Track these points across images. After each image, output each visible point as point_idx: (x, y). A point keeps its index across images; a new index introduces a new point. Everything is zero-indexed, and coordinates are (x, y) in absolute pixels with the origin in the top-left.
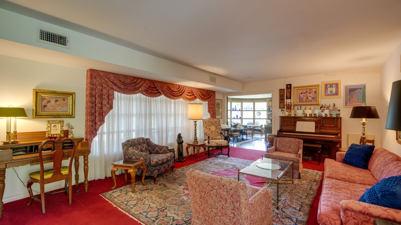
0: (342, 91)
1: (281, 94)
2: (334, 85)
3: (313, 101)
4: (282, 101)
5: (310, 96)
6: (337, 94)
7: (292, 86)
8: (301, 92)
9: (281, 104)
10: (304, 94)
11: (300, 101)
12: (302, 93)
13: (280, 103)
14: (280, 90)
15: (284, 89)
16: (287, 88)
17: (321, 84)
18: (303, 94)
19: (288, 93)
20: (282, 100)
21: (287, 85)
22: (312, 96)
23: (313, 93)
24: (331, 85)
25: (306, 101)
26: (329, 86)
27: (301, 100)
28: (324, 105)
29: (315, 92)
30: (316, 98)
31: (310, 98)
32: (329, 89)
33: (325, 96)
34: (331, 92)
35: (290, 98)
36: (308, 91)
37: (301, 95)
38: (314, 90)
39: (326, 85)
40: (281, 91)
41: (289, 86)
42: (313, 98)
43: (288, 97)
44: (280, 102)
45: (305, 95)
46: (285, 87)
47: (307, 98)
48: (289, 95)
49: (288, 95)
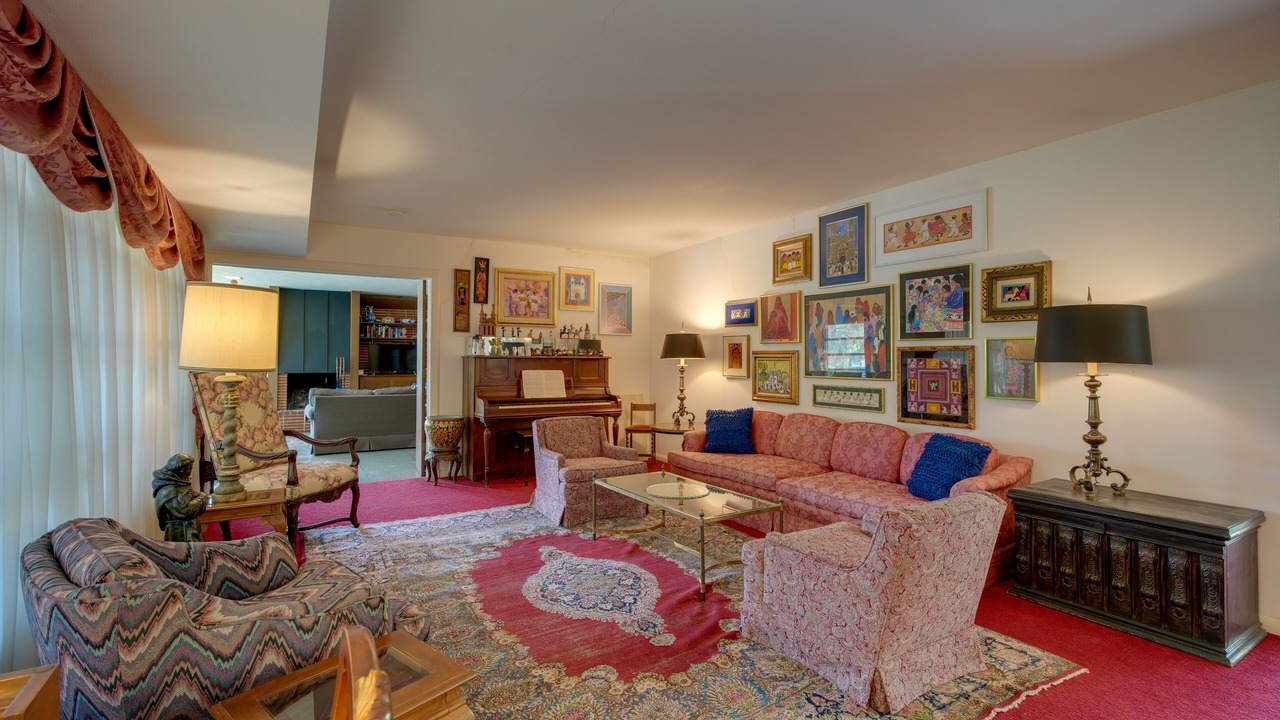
0: (595, 296)
1: (461, 285)
2: (582, 281)
3: (541, 314)
4: (461, 308)
5: (536, 302)
6: (586, 302)
7: (492, 266)
8: (513, 287)
9: (459, 318)
10: (522, 292)
11: (511, 311)
12: (516, 291)
13: (457, 313)
14: (457, 271)
15: (469, 271)
16: (477, 268)
17: (556, 271)
18: (519, 294)
19: (480, 286)
20: (463, 304)
21: (478, 260)
22: (539, 301)
23: (542, 293)
24: (578, 278)
25: (526, 315)
26: (572, 280)
27: (513, 310)
28: (568, 327)
29: (547, 291)
30: (548, 307)
31: (535, 307)
32: (573, 286)
33: (566, 303)
34: (577, 295)
35: (486, 301)
36: (531, 286)
37: (513, 295)
38: (544, 286)
39: (568, 277)
40: (460, 275)
41: (482, 265)
42: (541, 307)
43: (481, 299)
44: (455, 309)
45: (523, 296)
46: (470, 266)
47: (529, 305)
48: (484, 292)
49: (481, 291)
